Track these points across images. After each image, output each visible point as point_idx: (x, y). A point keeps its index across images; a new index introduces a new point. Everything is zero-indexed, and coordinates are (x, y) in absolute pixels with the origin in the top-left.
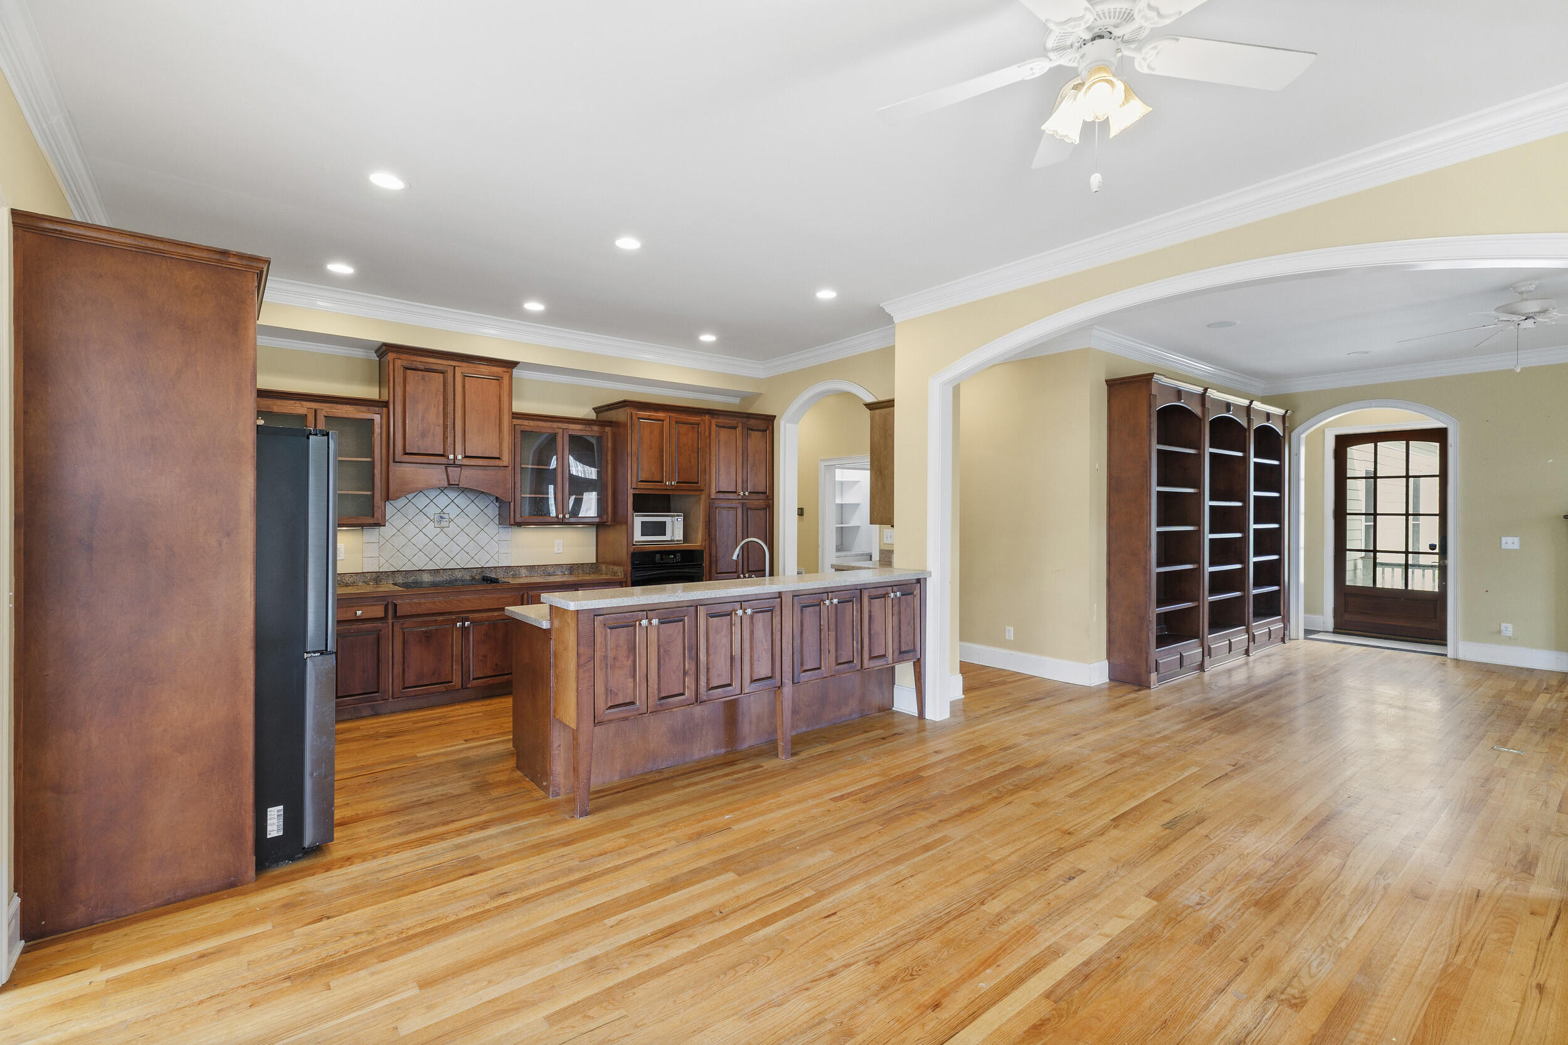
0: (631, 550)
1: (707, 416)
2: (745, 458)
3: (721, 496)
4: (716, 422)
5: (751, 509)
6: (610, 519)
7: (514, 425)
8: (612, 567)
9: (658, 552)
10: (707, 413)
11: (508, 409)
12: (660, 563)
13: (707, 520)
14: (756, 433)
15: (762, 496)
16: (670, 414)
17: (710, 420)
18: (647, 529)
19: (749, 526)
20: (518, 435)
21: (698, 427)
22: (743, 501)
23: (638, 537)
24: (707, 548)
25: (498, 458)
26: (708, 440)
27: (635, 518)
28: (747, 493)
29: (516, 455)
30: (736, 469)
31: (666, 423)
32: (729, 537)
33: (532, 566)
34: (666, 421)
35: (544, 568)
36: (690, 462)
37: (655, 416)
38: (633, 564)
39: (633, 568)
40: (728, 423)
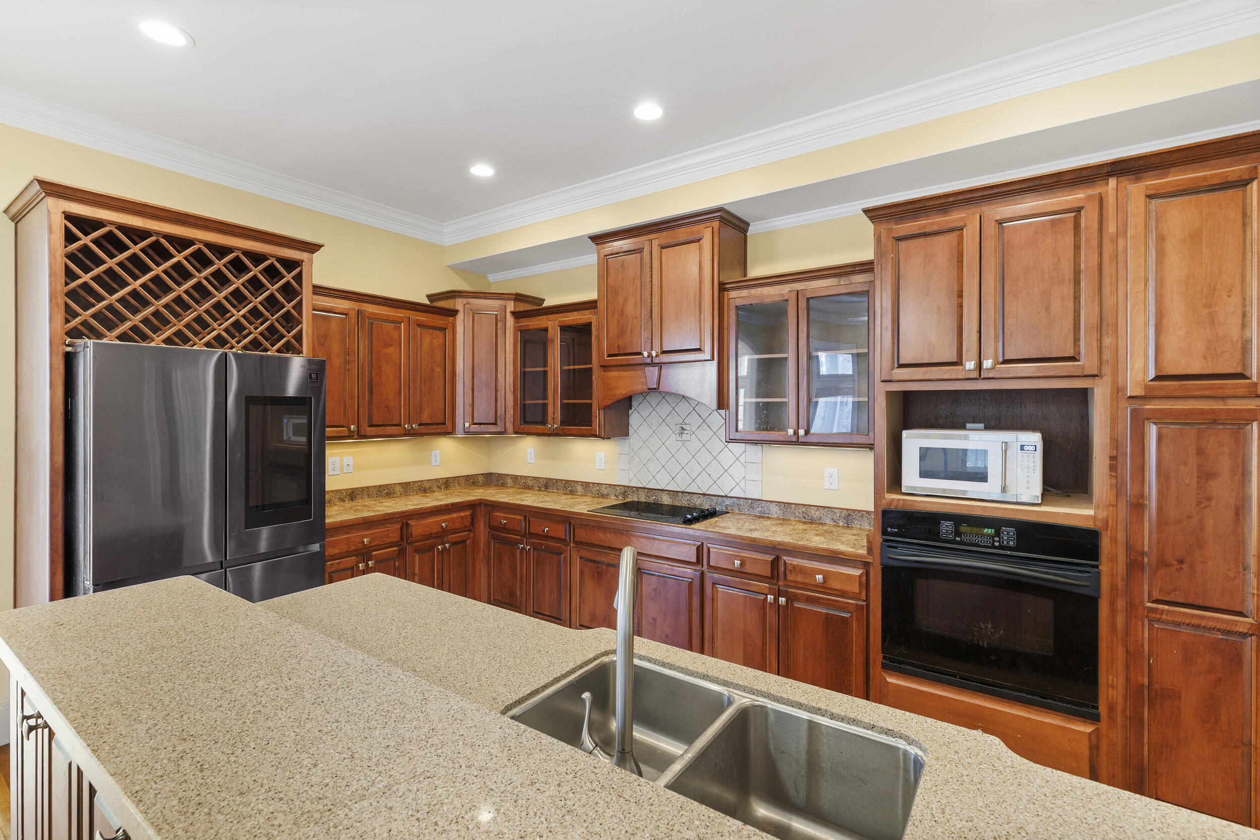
0: (883, 504)
1: (1113, 181)
3: (1169, 387)
4: (1149, 187)
7: (726, 300)
9: (947, 516)
11: (710, 279)
12: (953, 542)
13: (1115, 453)
16: (983, 208)
17: (1124, 190)
20: (733, 313)
21: (1081, 216)
23: (911, 477)
24: (1114, 525)
25: (699, 350)
31: (970, 232)
32: (1206, 507)
33: (787, 503)
34: (969, 227)
35: (804, 509)
36: (1047, 309)
37: (939, 223)
38: (884, 532)
39: (887, 540)
40: (1204, 178)
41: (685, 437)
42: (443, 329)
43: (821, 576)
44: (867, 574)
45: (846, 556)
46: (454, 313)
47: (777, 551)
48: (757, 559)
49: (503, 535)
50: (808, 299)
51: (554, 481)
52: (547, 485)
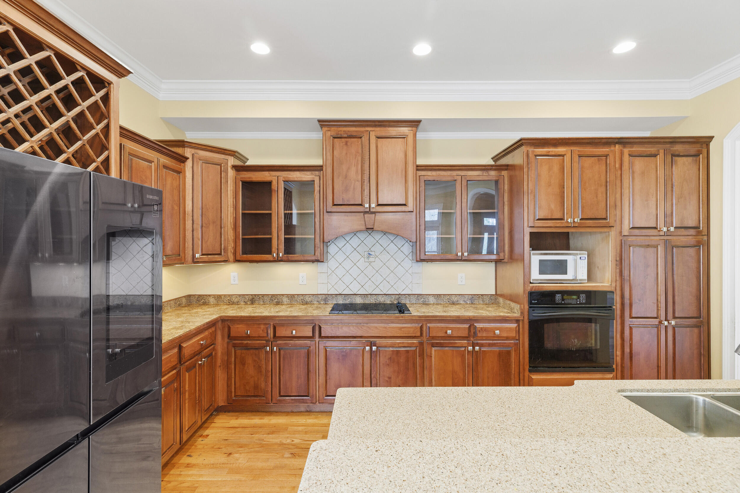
0: (529, 289)
1: (617, 146)
2: (669, 188)
3: (637, 232)
4: (629, 151)
5: (678, 247)
6: (506, 257)
7: (420, 176)
8: (508, 302)
9: (558, 292)
10: (617, 143)
11: (412, 162)
12: (561, 304)
13: (618, 259)
14: (684, 159)
15: (692, 232)
16: (572, 148)
17: (621, 150)
18: (544, 267)
19: (675, 266)
20: (423, 184)
21: (606, 159)
22: (666, 238)
23: (535, 275)
24: (618, 289)
25: (405, 205)
26: (619, 172)
27: (532, 257)
28: (672, 229)
29: (421, 201)
30: (657, 201)
31: (567, 158)
32: (646, 278)
33: (439, 295)
34: (567, 155)
35: (448, 297)
36: (597, 197)
37: (555, 151)
38: (531, 303)
39: (531, 307)
40: (645, 151)
41: (371, 259)
42: (179, 172)
43: (498, 331)
44: (519, 326)
45: (510, 318)
46: (183, 159)
47: (471, 321)
48: (459, 328)
49: (246, 342)
50: (467, 181)
51: (260, 296)
52: (253, 299)
